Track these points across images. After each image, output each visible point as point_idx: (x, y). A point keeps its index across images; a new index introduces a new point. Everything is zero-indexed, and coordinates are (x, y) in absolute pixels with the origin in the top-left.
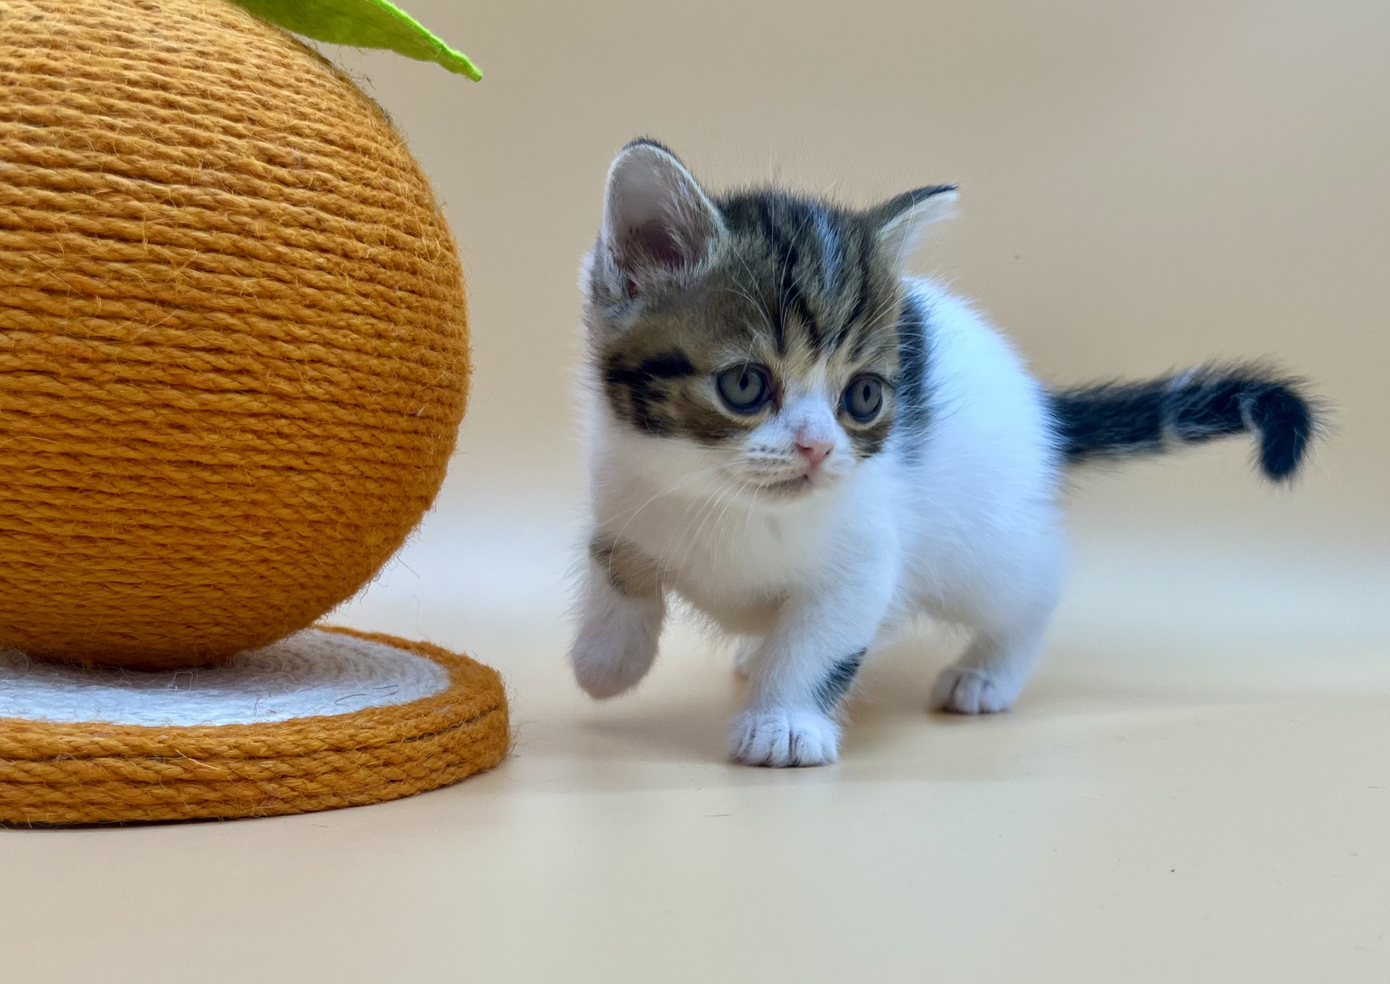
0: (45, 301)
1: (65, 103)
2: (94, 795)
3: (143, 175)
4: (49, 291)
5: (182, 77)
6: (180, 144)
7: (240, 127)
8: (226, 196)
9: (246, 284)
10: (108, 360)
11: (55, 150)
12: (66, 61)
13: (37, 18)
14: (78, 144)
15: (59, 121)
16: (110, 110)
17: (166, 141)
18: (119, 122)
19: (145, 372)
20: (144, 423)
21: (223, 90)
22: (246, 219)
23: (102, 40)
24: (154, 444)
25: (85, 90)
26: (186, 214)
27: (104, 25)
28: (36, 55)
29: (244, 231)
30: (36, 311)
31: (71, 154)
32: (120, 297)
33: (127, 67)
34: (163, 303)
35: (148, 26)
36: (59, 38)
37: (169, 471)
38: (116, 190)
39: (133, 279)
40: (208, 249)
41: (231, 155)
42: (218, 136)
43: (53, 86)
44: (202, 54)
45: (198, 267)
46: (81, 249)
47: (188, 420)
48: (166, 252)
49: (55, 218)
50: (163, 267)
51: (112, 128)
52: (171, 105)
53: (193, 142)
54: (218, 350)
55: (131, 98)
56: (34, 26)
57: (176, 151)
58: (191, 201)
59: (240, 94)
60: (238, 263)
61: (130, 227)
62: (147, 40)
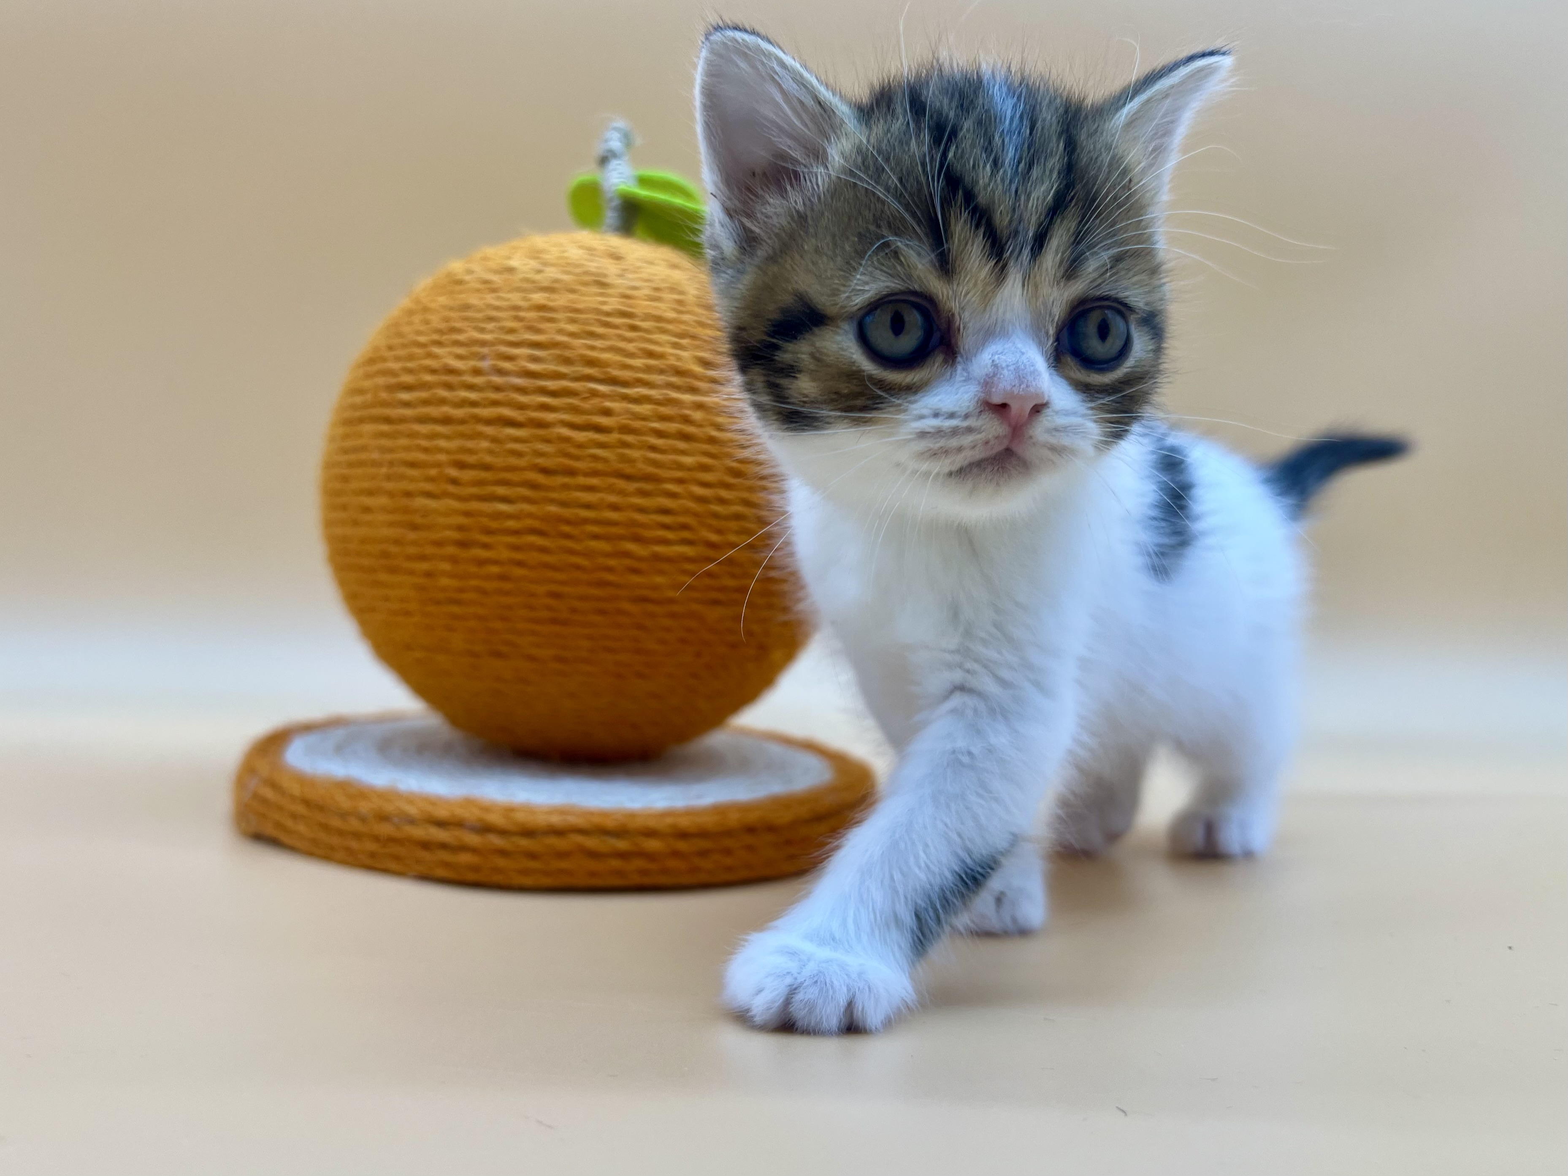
0: (541, 479)
1: (560, 331)
2: (564, 864)
3: (613, 381)
4: (545, 471)
5: (643, 306)
6: (640, 358)
7: (684, 342)
8: (675, 395)
9: (688, 460)
10: (586, 521)
11: (551, 367)
12: (561, 300)
13: (539, 272)
14: (567, 361)
15: (555, 345)
16: (592, 335)
17: (631, 355)
18: (598, 343)
19: (614, 530)
20: (609, 569)
21: (671, 315)
22: (687, 412)
23: (586, 284)
24: (617, 586)
25: (573, 321)
26: (644, 409)
27: (587, 273)
28: (539, 298)
29: (686, 420)
30: (534, 486)
31: (563, 369)
32: (595, 473)
33: (604, 303)
34: (628, 478)
35: (619, 272)
36: (556, 285)
37: (627, 606)
38: (594, 394)
39: (605, 460)
40: (660, 434)
41: (678, 364)
42: (670, 350)
43: (551, 320)
44: (657, 289)
45: (653, 448)
46: (567, 440)
47: (643, 566)
48: (629, 438)
49: (550, 417)
50: (627, 451)
51: (593, 348)
52: (634, 328)
53: (651, 354)
54: (666, 511)
55: (607, 325)
56: (538, 277)
57: (638, 362)
58: (647, 400)
59: (685, 317)
60: (682, 445)
61: (604, 421)
62: (619, 281)
